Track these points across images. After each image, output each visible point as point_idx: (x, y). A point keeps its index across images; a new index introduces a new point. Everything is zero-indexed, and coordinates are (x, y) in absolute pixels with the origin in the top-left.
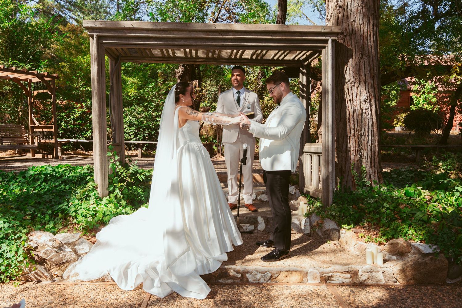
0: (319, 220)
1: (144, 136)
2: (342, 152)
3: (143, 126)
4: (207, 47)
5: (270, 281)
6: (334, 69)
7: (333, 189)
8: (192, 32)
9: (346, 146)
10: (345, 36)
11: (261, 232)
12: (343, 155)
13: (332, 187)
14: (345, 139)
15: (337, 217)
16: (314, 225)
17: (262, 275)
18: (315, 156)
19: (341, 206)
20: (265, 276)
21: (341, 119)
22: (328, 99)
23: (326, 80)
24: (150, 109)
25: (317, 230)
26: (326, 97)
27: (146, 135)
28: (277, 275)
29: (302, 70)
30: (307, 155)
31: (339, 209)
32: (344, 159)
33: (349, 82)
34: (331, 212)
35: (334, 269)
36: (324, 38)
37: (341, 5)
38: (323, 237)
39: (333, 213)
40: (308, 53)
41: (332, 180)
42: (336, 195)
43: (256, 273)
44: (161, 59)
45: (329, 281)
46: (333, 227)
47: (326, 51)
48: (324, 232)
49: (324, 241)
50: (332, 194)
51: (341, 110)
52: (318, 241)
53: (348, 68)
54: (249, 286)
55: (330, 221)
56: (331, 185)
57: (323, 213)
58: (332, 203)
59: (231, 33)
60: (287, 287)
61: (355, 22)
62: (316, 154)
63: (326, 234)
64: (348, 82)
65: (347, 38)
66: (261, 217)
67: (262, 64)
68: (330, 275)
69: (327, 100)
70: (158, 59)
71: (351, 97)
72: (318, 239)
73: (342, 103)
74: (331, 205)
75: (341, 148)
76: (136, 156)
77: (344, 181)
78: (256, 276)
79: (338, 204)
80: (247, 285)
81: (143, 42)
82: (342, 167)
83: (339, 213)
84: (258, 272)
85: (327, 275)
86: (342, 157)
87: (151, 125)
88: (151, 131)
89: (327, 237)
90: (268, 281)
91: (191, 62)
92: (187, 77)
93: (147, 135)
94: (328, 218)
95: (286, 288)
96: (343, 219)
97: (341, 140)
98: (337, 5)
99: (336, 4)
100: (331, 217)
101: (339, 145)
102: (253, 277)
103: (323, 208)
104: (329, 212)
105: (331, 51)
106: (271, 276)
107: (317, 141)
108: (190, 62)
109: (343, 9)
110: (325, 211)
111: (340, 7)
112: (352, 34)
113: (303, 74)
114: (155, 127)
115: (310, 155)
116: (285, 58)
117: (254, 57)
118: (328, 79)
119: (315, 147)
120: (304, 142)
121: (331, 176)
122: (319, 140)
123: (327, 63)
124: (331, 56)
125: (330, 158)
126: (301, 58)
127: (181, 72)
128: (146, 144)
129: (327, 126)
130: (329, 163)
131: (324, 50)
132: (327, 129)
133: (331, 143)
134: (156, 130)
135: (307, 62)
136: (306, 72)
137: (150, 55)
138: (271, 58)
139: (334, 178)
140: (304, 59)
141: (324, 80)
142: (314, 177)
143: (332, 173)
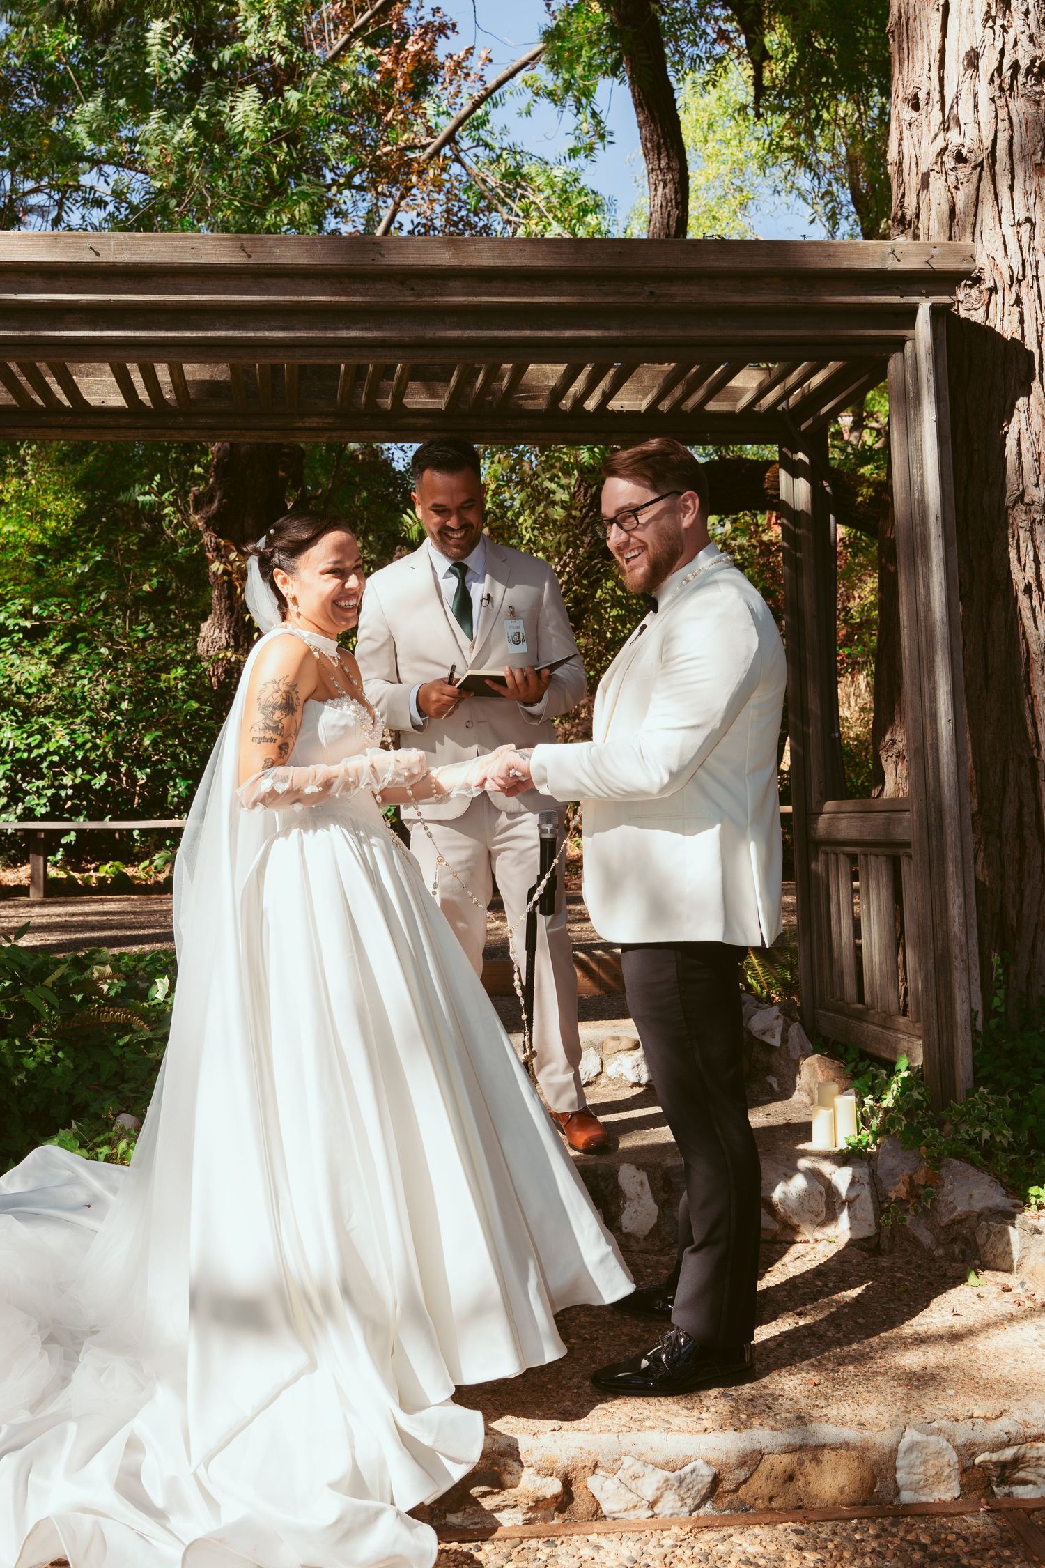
0: (915, 1171)
1: (55, 801)
2: (999, 836)
3: (49, 753)
4: (345, 350)
5: (708, 1506)
6: (949, 447)
7: (973, 1014)
8: (267, 281)
10: (993, 290)
11: (637, 1241)
12: (1008, 850)
13: (966, 1006)
14: (1011, 775)
15: (1004, 1150)
16: (893, 1195)
17: (666, 1480)
18: (872, 858)
19: (1017, 1095)
20: (681, 1481)
21: (988, 677)
22: (927, 586)
23: (917, 495)
24: (83, 672)
25: (909, 1218)
26: (915, 575)
27: (63, 793)
28: (742, 1474)
29: (790, 454)
30: (833, 857)
31: (1010, 1113)
32: (1012, 870)
33: (1021, 507)
34: (973, 1126)
35: (1026, 1424)
36: (897, 299)
37: (964, 151)
38: (941, 1252)
39: (980, 1134)
40: (817, 380)
41: (968, 969)
42: (984, 1043)
43: (638, 1467)
44: (123, 421)
45: (1006, 1489)
46: (990, 1204)
47: (909, 362)
48: (948, 1226)
49: (950, 1273)
50: (969, 1038)
51: (986, 639)
52: (922, 1277)
53: (1010, 442)
54: (602, 1541)
55: (972, 1171)
56: (964, 994)
57: (934, 1136)
58: (970, 1084)
59: (456, 284)
60: (797, 1532)
61: (1033, 225)
62: (878, 850)
63: (954, 1240)
64: (1016, 502)
65: (1000, 301)
66: (633, 1167)
68: (1008, 1453)
69: (922, 590)
71: (1030, 575)
72: (919, 1266)
74: (969, 1093)
75: (998, 818)
76: (21, 890)
78: (640, 1481)
79: (998, 1089)
80: (592, 1538)
81: (27, 333)
82: (1003, 907)
83: (1008, 1133)
84: (645, 1464)
85: (995, 1457)
86: (1002, 860)
87: (89, 745)
88: (87, 777)
89: (963, 1252)
90: (698, 1507)
93: (70, 792)
94: (959, 1157)
95: (795, 1538)
96: (1030, 1161)
97: (995, 779)
98: (946, 148)
99: (940, 143)
100: (973, 1152)
101: (987, 806)
102: (623, 1490)
103: (928, 1109)
104: (963, 1128)
105: (930, 359)
106: (716, 1480)
107: (875, 793)
109: (974, 168)
110: (941, 1125)
111: (960, 158)
112: (1019, 282)
113: (795, 470)
114: (110, 755)
115: (847, 855)
116: (712, 406)
117: (566, 403)
118: (922, 493)
119: (871, 815)
120: (815, 796)
121: (961, 951)
122: (883, 782)
123: (915, 415)
124: (932, 383)
125: (951, 868)
126: (784, 405)
127: (220, 500)
128: (67, 832)
129: (928, 713)
130: (945, 892)
131: (898, 355)
132: (928, 727)
133: (953, 791)
134: (113, 770)
135: (810, 421)
136: (807, 460)
137: (67, 403)
138: (643, 405)
139: (975, 960)
140: (797, 405)
141: (903, 496)
142: (871, 961)
143: (963, 939)
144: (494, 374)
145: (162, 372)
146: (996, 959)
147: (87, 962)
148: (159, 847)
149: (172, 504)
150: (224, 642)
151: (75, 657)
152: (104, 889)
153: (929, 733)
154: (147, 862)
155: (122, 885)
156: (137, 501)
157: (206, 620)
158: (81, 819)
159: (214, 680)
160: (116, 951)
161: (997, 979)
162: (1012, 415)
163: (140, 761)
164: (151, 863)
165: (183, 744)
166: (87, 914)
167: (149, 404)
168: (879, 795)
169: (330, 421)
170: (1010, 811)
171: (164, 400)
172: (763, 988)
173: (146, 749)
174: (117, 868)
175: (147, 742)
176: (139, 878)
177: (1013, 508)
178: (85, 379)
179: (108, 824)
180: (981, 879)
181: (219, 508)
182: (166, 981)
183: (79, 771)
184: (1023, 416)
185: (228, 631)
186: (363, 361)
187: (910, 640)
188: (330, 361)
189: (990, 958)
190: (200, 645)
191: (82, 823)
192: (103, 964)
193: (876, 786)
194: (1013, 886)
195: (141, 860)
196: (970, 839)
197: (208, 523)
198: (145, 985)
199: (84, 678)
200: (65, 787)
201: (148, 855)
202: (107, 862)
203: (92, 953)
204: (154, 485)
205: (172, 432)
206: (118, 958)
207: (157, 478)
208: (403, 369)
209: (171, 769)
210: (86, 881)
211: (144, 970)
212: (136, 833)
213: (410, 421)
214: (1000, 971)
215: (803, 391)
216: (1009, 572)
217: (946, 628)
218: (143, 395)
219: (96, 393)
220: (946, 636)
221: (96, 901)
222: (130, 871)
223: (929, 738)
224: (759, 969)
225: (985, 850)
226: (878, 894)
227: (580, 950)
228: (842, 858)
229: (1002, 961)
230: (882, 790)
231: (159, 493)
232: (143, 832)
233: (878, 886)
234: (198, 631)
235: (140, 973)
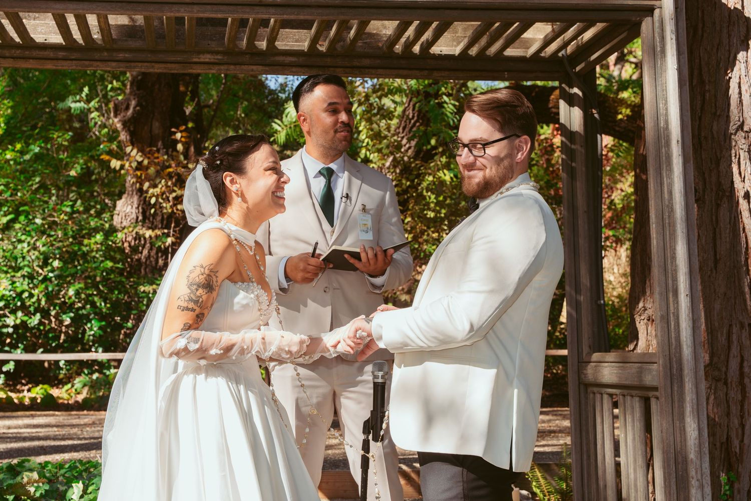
2: (726, 383)
4: (232, 8)
6: (687, 87)
9: (739, 359)
12: (732, 394)
14: (735, 337)
18: (629, 398)
21: (716, 262)
22: (670, 193)
23: (662, 124)
24: (23, 237)
26: (662, 184)
27: (5, 331)
29: (567, 88)
30: (598, 397)
32: (735, 409)
33: (741, 134)
40: (588, 35)
41: (702, 487)
44: (61, 54)
47: (657, 25)
51: (715, 233)
53: (733, 85)
62: (634, 392)
64: (737, 130)
67: (426, 73)
69: (666, 196)
70: (51, 54)
71: (748, 185)
73: (718, 206)
75: (724, 369)
77: (739, 492)
82: (728, 438)
86: (727, 402)
87: (26, 295)
88: (25, 318)
91: (173, 66)
92: (156, 125)
93: (11, 330)
97: (722, 339)
101: (715, 359)
105: (673, 22)
107: (631, 347)
108: (169, 65)
113: (571, 101)
114: (43, 303)
115: (611, 395)
116: (510, 52)
117: (398, 48)
118: (667, 122)
119: (628, 365)
120: (585, 349)
121: (696, 473)
122: (637, 338)
123: (661, 64)
124: (674, 41)
125: (688, 409)
126: (563, 52)
127: (135, 108)
128: (7, 362)
129: (671, 289)
130: (684, 426)
131: (649, 19)
132: (671, 299)
133: (690, 349)
134: (45, 314)
135: (582, 65)
136: (580, 94)
137: (18, 40)
138: (457, 50)
139: (707, 480)
140: (573, 53)
141: (652, 124)
142: (628, 477)
143: (698, 463)
144: (344, 26)
145: (92, 20)
146: (723, 478)
147: (18, 469)
148: (79, 374)
149: (97, 109)
150: (134, 216)
151: (17, 226)
152: (34, 406)
153: (671, 305)
154: (69, 386)
155: (49, 404)
156: (70, 108)
157: (120, 198)
158: (19, 351)
159: (126, 245)
160: (42, 459)
161: (725, 494)
162: (734, 65)
163: (66, 307)
164: (73, 386)
165: (100, 294)
166: (20, 427)
167: (81, 41)
168: (633, 350)
169: (219, 57)
170: (734, 364)
171: (93, 39)
172: (545, 496)
173: (70, 298)
174: (46, 390)
175: (71, 292)
176: (62, 398)
177: (735, 134)
178: (32, 22)
179: (39, 356)
180: (712, 416)
181: (133, 114)
182: (80, 485)
183: (20, 314)
184: (743, 66)
185: (138, 208)
186: (245, 16)
187: (657, 233)
188: (220, 16)
189: (719, 477)
190: (115, 217)
191: (19, 355)
192: (31, 470)
193: (632, 342)
194: (736, 422)
195: (66, 383)
196: (703, 385)
197: (125, 124)
198: (64, 488)
199: (24, 241)
200: (8, 326)
201: (69, 379)
202: (37, 385)
203: (23, 462)
204: (84, 95)
205: (98, 63)
206: (43, 466)
207: (86, 89)
208: (275, 22)
209: (89, 314)
210: (21, 400)
211: (63, 475)
212: (62, 364)
213: (281, 59)
214: (727, 487)
215: (578, 43)
216: (732, 182)
217: (684, 225)
218: (77, 35)
219: (40, 33)
220: (685, 231)
221: (28, 416)
222: (55, 392)
223: (672, 308)
224: (542, 481)
225: (715, 393)
226: (633, 426)
227: (404, 463)
228: (605, 397)
229: (729, 479)
230: (636, 345)
231: (88, 101)
232: (68, 362)
233: (633, 421)
234: (115, 206)
235: (61, 478)
